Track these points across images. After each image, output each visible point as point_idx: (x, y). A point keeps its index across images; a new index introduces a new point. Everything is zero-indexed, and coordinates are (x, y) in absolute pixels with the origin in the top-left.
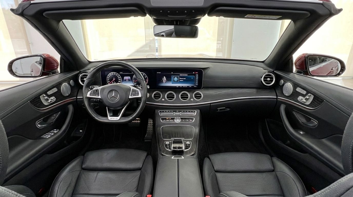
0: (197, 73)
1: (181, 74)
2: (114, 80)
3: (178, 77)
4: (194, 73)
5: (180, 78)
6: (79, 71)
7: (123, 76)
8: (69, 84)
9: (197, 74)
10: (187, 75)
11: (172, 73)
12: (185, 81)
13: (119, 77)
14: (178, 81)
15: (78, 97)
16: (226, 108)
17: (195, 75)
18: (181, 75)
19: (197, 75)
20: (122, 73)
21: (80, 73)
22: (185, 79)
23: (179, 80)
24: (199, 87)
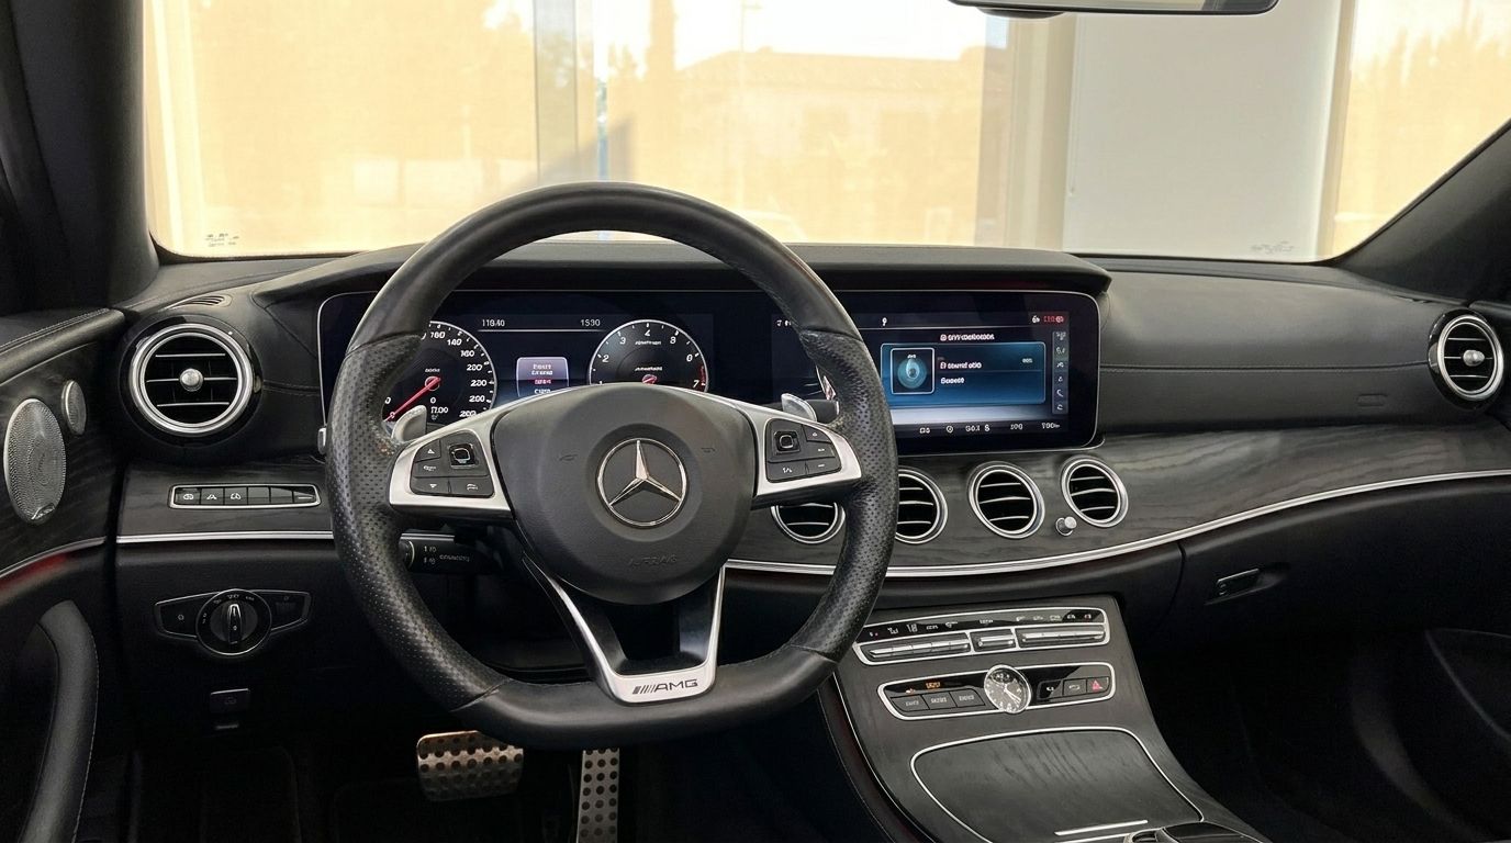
0: (1059, 319)
1: (948, 332)
2: (431, 382)
3: (923, 357)
4: (1036, 320)
5: (943, 365)
6: (118, 315)
7: (505, 352)
8: (54, 406)
9: (1059, 327)
10: (992, 337)
11: (885, 321)
12: (978, 387)
13: (477, 359)
14: (926, 385)
15: (122, 540)
16: (1261, 570)
17: (1046, 332)
18: (951, 338)
19: (1062, 336)
20: (499, 323)
21: (135, 326)
22: (978, 365)
23: (938, 377)
24: (1077, 428)
